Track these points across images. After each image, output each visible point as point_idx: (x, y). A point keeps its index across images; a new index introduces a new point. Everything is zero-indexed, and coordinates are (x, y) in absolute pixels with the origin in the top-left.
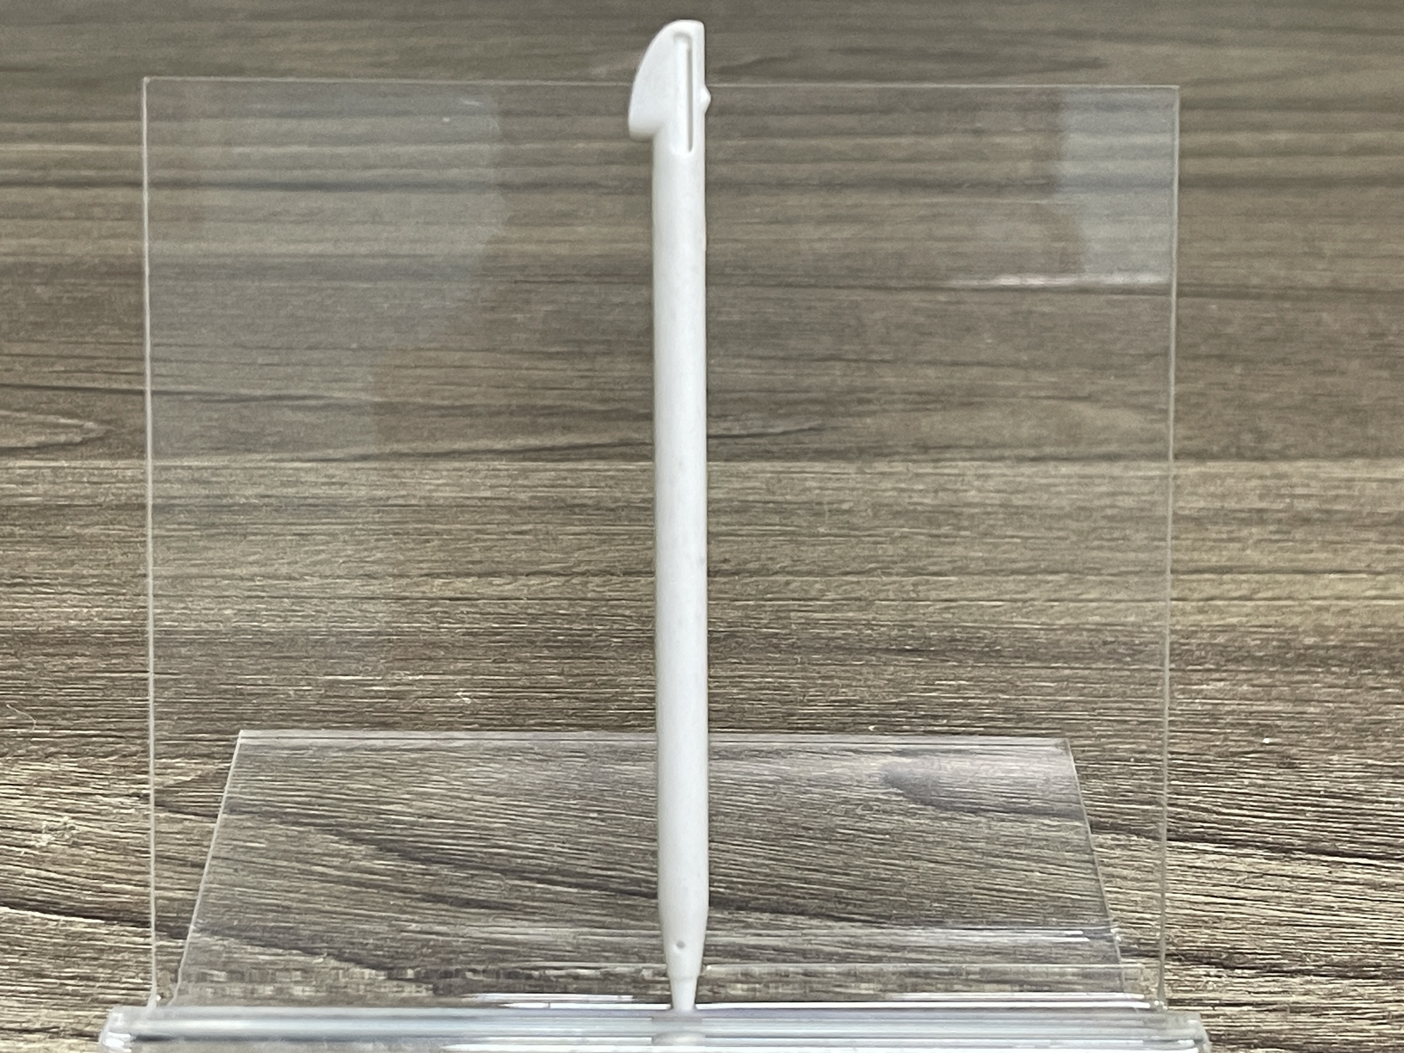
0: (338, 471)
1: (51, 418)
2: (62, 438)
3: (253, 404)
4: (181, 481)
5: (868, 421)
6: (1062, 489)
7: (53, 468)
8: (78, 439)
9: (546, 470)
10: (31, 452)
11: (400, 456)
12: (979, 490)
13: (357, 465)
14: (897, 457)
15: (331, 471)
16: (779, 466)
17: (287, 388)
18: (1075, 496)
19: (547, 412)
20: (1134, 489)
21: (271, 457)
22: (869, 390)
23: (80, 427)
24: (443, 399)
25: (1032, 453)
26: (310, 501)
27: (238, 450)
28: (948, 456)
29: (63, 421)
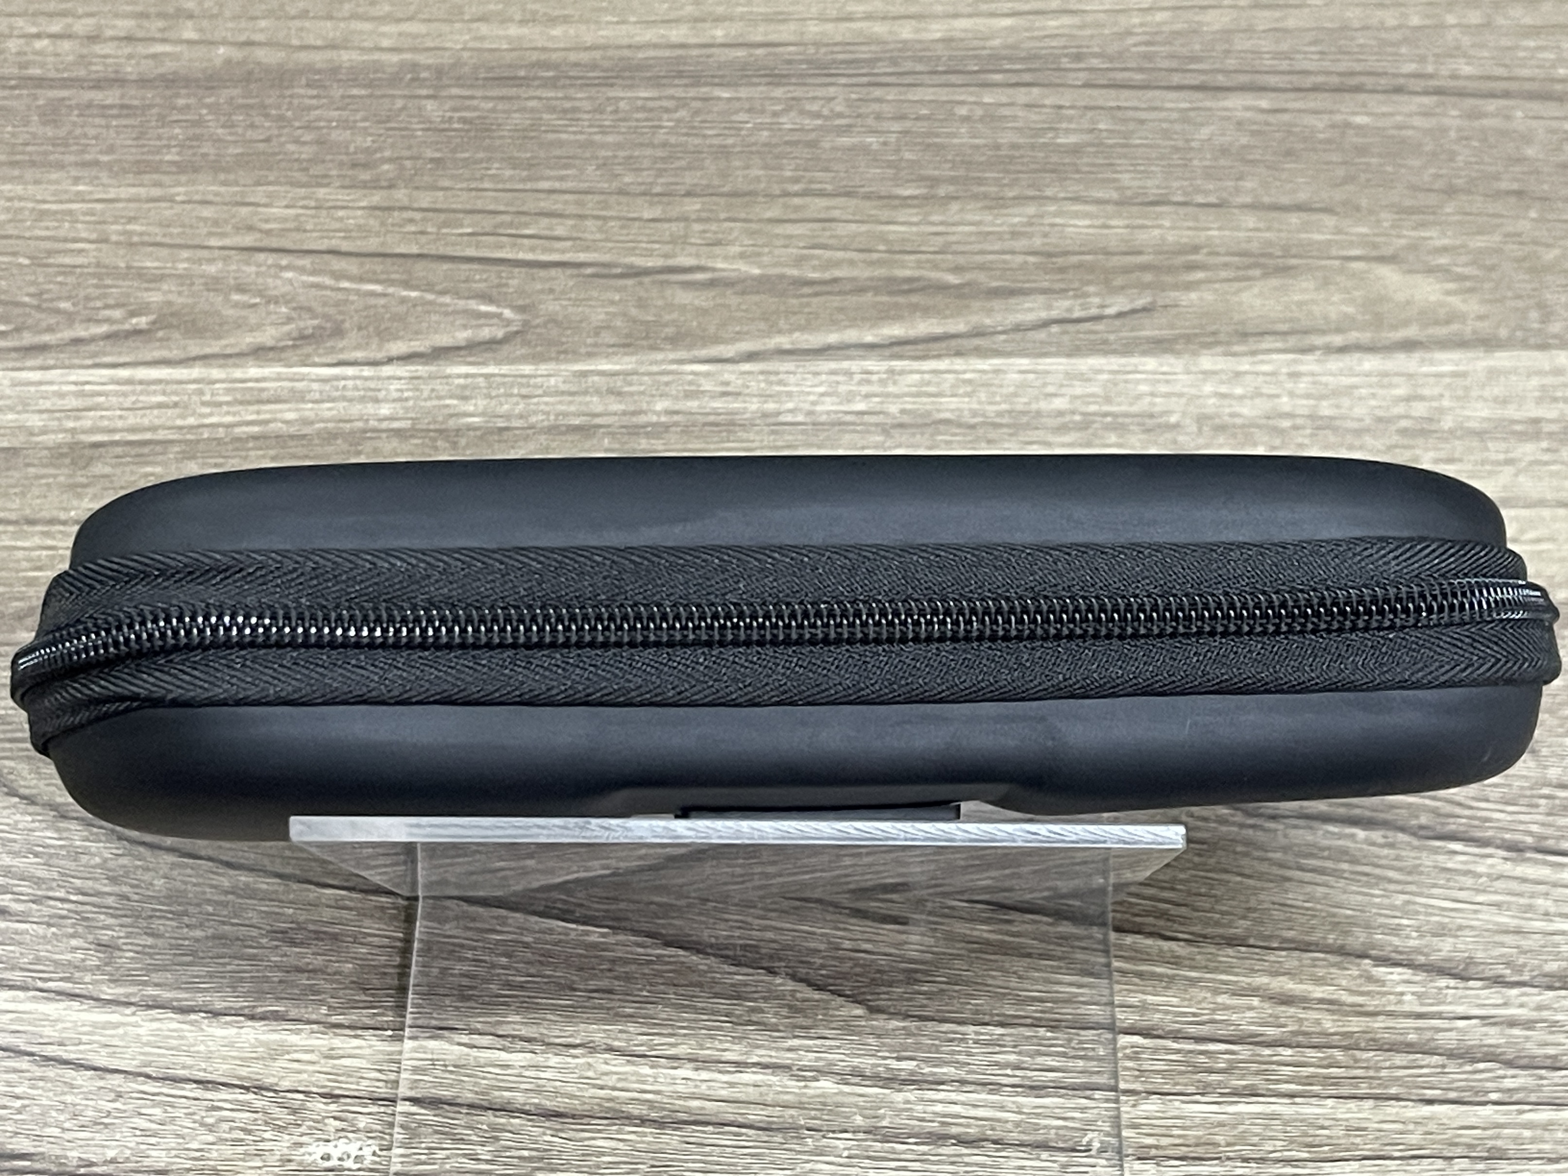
0: (730, 374)
1: (473, 305)
2: (486, 333)
3: (647, 280)
4: (598, 392)
5: (1193, 296)
6: (1363, 391)
7: (487, 376)
8: (500, 334)
9: (911, 372)
10: (462, 353)
11: (782, 353)
12: (1292, 394)
13: (747, 367)
14: (1219, 349)
15: (726, 377)
16: (1114, 362)
17: (674, 256)
18: (1373, 403)
19: (906, 287)
20: (1426, 392)
21: (672, 356)
22: (1196, 249)
23: (499, 316)
24: (814, 269)
25: (1338, 340)
26: (712, 418)
27: (643, 347)
28: (1265, 346)
29: (484, 308)
